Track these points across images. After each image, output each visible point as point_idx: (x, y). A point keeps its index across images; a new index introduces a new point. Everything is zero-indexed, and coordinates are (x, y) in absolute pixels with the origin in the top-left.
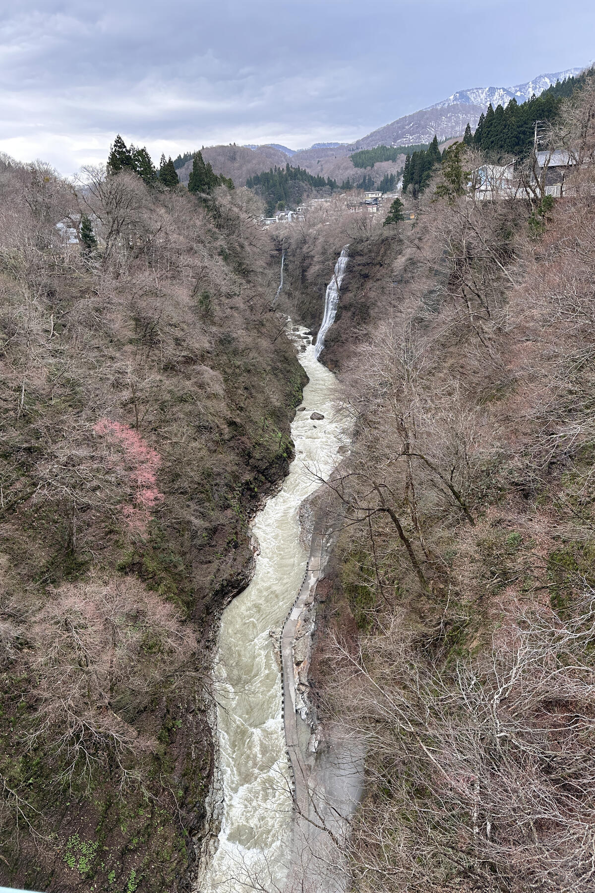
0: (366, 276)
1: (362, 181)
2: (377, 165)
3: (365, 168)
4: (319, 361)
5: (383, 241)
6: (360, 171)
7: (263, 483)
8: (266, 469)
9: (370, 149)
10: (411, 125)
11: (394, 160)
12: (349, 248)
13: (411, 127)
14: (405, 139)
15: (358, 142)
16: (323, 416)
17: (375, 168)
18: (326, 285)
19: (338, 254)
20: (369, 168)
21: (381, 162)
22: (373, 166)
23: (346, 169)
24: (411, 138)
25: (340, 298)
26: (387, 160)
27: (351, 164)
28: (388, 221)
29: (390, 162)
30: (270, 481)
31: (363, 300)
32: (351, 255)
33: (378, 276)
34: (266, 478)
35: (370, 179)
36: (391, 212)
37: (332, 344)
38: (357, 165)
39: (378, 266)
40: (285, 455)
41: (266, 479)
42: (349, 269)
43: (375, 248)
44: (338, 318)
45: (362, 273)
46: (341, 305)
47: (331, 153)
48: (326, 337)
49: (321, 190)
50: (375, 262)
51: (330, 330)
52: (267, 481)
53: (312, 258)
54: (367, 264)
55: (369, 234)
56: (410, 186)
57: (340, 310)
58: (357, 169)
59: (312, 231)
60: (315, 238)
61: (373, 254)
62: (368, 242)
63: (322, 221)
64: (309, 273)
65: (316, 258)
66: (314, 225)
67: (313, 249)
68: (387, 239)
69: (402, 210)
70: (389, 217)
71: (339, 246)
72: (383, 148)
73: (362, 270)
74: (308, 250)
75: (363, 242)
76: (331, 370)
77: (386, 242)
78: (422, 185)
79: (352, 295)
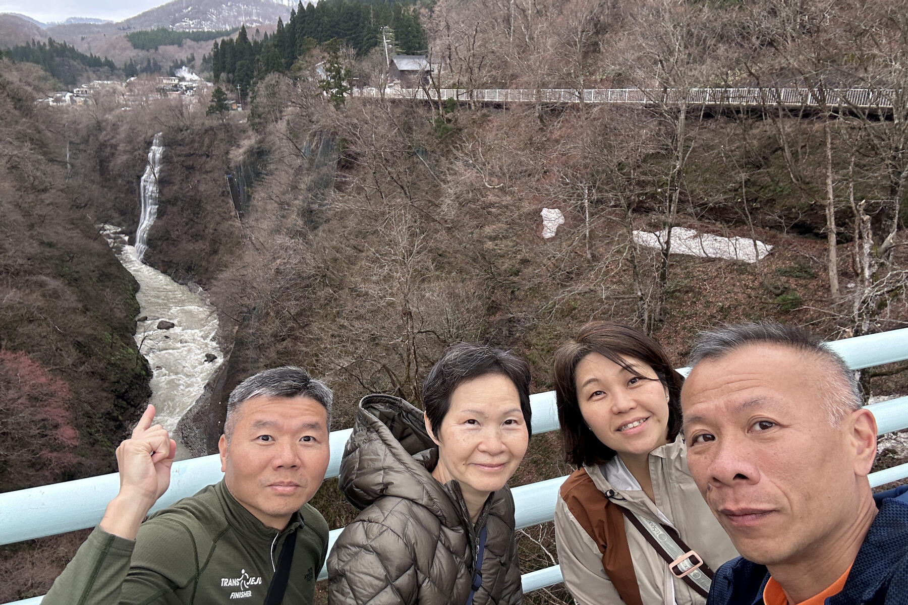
0: (191, 168)
3: (148, 51)
4: (145, 263)
5: (206, 131)
7: (126, 409)
8: (126, 392)
9: (149, 29)
11: (180, 45)
12: (163, 137)
14: (184, 24)
15: (128, 21)
17: (160, 51)
18: (139, 177)
19: (149, 144)
21: (166, 45)
23: (124, 49)
24: (191, 22)
25: (160, 192)
27: (129, 44)
28: (211, 111)
30: (132, 406)
31: (192, 193)
32: (167, 143)
33: (208, 167)
34: (127, 403)
36: (213, 101)
37: (159, 243)
38: (136, 46)
39: (204, 158)
40: (144, 373)
41: (129, 403)
42: (166, 159)
43: (197, 138)
44: (160, 214)
45: (185, 164)
46: (163, 199)
47: (97, 29)
48: (149, 235)
49: (98, 70)
50: (200, 152)
51: (152, 228)
52: (129, 406)
53: (114, 147)
54: (189, 155)
55: (188, 123)
56: (223, 75)
57: (162, 205)
58: (136, 51)
59: (109, 116)
60: (114, 125)
61: (196, 145)
62: (188, 131)
63: (119, 105)
64: (112, 164)
65: (121, 147)
66: (111, 110)
67: (113, 137)
68: (211, 128)
69: (225, 99)
70: (211, 106)
71: (149, 134)
72: (164, 30)
73: (183, 161)
74: (106, 139)
75: (181, 131)
76: (164, 272)
77: (210, 132)
78: (236, 74)
79: (175, 188)
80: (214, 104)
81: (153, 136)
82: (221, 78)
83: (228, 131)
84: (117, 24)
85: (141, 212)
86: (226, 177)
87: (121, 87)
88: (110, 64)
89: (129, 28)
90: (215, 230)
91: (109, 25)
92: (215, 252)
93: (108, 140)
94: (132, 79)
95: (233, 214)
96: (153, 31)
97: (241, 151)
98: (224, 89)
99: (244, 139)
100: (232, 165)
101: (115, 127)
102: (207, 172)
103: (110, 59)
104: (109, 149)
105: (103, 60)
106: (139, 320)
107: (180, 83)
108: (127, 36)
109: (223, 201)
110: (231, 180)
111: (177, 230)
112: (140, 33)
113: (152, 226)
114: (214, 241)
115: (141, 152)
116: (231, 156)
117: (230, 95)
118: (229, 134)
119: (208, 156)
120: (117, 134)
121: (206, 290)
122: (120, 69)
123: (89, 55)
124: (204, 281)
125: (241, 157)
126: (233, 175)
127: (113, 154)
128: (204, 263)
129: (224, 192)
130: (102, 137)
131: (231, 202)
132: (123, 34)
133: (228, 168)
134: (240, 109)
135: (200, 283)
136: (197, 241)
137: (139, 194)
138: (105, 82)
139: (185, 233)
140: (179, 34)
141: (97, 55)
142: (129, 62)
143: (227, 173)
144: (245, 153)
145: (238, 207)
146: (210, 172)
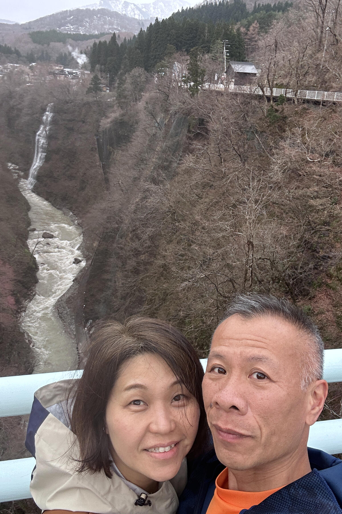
0: (71, 130)
1: (40, 54)
2: (52, 44)
3: (43, 45)
4: (34, 192)
5: (85, 104)
6: (38, 46)
9: (44, 30)
10: (72, 17)
11: (64, 42)
12: (54, 106)
13: (71, 19)
14: (67, 28)
16: (53, 236)
17: (51, 46)
18: (35, 133)
19: (44, 110)
20: (46, 45)
21: (55, 42)
22: (49, 45)
23: (27, 43)
24: (72, 27)
25: (49, 144)
26: (59, 41)
27: (30, 40)
29: (61, 43)
30: (26, 288)
31: (70, 147)
32: (56, 111)
33: (83, 130)
35: (47, 54)
37: (45, 179)
38: (35, 41)
39: (81, 123)
40: (34, 266)
42: (54, 122)
43: (77, 109)
44: (47, 159)
45: (67, 126)
46: (50, 149)
47: (8, 28)
48: (38, 173)
49: (10, 56)
50: (79, 119)
51: (41, 168)
53: (20, 110)
54: (70, 121)
55: (72, 98)
56: (98, 66)
57: (49, 153)
58: (35, 44)
59: (18, 89)
60: (21, 95)
61: (76, 113)
62: (72, 104)
63: (25, 82)
64: (17, 122)
65: (25, 111)
66: (20, 84)
67: (20, 104)
68: (88, 103)
69: (100, 83)
70: (90, 87)
71: (45, 103)
72: (54, 31)
73: (66, 124)
74: (15, 104)
75: (67, 103)
76: (47, 199)
77: (87, 106)
78: (107, 66)
79: (60, 142)
80: (92, 86)
81: (47, 105)
82: (96, 68)
83: (99, 106)
85: (34, 156)
86: (95, 138)
87: (27, 69)
88: (17, 52)
89: (30, 28)
90: (85, 174)
91: (17, 25)
92: (83, 189)
94: (34, 64)
95: (98, 164)
96: (47, 32)
97: (109, 120)
98: (99, 77)
99: (111, 113)
100: (101, 130)
101: (21, 97)
102: (82, 133)
103: (17, 49)
104: (16, 111)
105: (13, 49)
106: (30, 230)
107: (65, 69)
108: (29, 34)
109: (92, 154)
110: (98, 140)
111: (58, 171)
112: (39, 32)
114: (83, 182)
115: (37, 115)
116: (101, 124)
117: (103, 81)
118: (99, 108)
119: (84, 122)
120: (23, 101)
121: (75, 214)
122: (24, 56)
123: (4, 45)
124: (74, 208)
125: (108, 125)
126: (100, 137)
127: (18, 116)
128: (75, 196)
129: (93, 148)
130: (12, 103)
131: (97, 155)
132: (27, 32)
133: (98, 131)
134: (108, 91)
135: (71, 209)
136: (71, 180)
137: (35, 143)
138: (16, 65)
139: (64, 174)
140: (64, 34)
141: (9, 45)
142: (30, 52)
143: (96, 135)
144: (111, 122)
145: (101, 159)
146: (84, 133)
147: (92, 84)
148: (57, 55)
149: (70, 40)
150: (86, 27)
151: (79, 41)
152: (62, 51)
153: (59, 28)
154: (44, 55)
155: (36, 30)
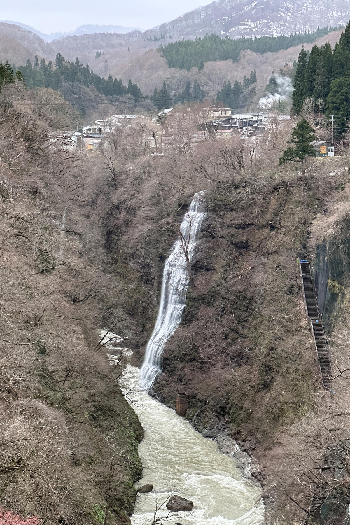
0: (243, 247)
1: (182, 90)
2: (208, 65)
3: (189, 69)
4: (153, 396)
5: (275, 188)
6: (179, 74)
9: (193, 38)
11: (236, 59)
12: (206, 197)
14: (242, 27)
15: (163, 26)
16: (191, 504)
17: (206, 69)
18: (162, 258)
19: (184, 207)
20: (195, 70)
21: (215, 60)
22: (201, 67)
23: (154, 68)
24: (253, 25)
25: (192, 284)
26: (224, 57)
27: (163, 61)
28: (287, 157)
29: (229, 62)
31: (239, 287)
32: (212, 207)
33: (271, 245)
35: (197, 87)
37: (180, 365)
38: (171, 64)
39: (266, 231)
42: (207, 232)
43: (259, 199)
44: (187, 318)
45: (235, 240)
46: (194, 295)
47: (118, 41)
48: (166, 351)
50: (262, 222)
51: (172, 339)
53: (132, 211)
54: (243, 226)
55: (248, 176)
56: (308, 102)
57: (191, 303)
58: (173, 70)
59: (130, 166)
60: (136, 178)
61: (256, 210)
62: (248, 188)
63: (147, 149)
64: (125, 237)
65: (142, 213)
66: (135, 156)
67: (133, 197)
68: (284, 185)
69: (312, 139)
70: (289, 149)
71: (187, 192)
72: (215, 38)
73: (233, 235)
74: (123, 199)
75: (237, 187)
76: (182, 413)
77: (280, 191)
78: (329, 99)
79: (216, 277)
80: (294, 146)
81: (191, 196)
82: (304, 106)
83: (310, 189)
84: (147, 32)
85: (157, 313)
86: (298, 262)
87: (151, 122)
88: (134, 90)
89: (163, 37)
90: (272, 349)
91: (135, 34)
92: (266, 386)
93: (125, 201)
94: (166, 111)
95: (304, 323)
96: (198, 40)
97: (332, 219)
98: (311, 124)
99: (338, 201)
100: (312, 242)
101: (137, 181)
102: (268, 254)
103: (134, 83)
104: (123, 215)
105: (125, 84)
106: (140, 490)
107: (233, 117)
108: (162, 49)
109: (290, 301)
110: (305, 267)
111: (210, 346)
112: (181, 44)
113: (172, 337)
114: (268, 368)
115: (170, 220)
116: (312, 229)
117: (319, 132)
118: (311, 193)
119: (272, 228)
120: (139, 192)
121: (245, 450)
122: (147, 97)
123: (106, 78)
124: (244, 433)
125: (331, 231)
126: (310, 259)
127: (128, 223)
128: (247, 404)
129: (293, 286)
130: (116, 197)
131: (303, 303)
132: (155, 46)
133: (304, 247)
134: (331, 154)
135: (236, 436)
136: (240, 365)
137: (160, 283)
138: (128, 116)
139: (222, 352)
140: (237, 42)
141: (118, 78)
142: (160, 87)
143: (301, 256)
144: (337, 224)
145: (312, 312)
146: (272, 253)
147: (292, 141)
148: (219, 88)
149: (249, 51)
150: (286, 21)
151: (269, 53)
152: (229, 78)
153: (226, 30)
154: (192, 90)
155: (175, 39)
